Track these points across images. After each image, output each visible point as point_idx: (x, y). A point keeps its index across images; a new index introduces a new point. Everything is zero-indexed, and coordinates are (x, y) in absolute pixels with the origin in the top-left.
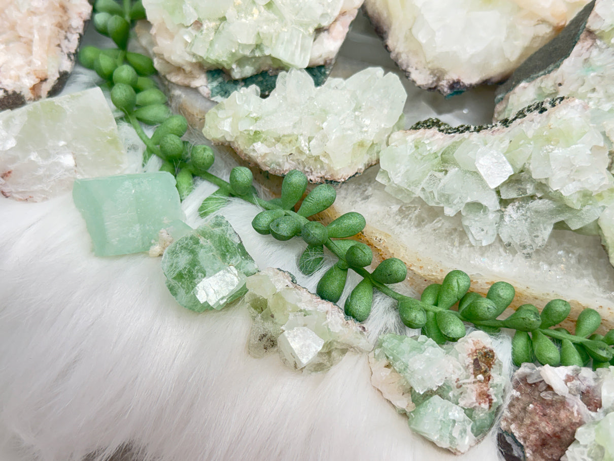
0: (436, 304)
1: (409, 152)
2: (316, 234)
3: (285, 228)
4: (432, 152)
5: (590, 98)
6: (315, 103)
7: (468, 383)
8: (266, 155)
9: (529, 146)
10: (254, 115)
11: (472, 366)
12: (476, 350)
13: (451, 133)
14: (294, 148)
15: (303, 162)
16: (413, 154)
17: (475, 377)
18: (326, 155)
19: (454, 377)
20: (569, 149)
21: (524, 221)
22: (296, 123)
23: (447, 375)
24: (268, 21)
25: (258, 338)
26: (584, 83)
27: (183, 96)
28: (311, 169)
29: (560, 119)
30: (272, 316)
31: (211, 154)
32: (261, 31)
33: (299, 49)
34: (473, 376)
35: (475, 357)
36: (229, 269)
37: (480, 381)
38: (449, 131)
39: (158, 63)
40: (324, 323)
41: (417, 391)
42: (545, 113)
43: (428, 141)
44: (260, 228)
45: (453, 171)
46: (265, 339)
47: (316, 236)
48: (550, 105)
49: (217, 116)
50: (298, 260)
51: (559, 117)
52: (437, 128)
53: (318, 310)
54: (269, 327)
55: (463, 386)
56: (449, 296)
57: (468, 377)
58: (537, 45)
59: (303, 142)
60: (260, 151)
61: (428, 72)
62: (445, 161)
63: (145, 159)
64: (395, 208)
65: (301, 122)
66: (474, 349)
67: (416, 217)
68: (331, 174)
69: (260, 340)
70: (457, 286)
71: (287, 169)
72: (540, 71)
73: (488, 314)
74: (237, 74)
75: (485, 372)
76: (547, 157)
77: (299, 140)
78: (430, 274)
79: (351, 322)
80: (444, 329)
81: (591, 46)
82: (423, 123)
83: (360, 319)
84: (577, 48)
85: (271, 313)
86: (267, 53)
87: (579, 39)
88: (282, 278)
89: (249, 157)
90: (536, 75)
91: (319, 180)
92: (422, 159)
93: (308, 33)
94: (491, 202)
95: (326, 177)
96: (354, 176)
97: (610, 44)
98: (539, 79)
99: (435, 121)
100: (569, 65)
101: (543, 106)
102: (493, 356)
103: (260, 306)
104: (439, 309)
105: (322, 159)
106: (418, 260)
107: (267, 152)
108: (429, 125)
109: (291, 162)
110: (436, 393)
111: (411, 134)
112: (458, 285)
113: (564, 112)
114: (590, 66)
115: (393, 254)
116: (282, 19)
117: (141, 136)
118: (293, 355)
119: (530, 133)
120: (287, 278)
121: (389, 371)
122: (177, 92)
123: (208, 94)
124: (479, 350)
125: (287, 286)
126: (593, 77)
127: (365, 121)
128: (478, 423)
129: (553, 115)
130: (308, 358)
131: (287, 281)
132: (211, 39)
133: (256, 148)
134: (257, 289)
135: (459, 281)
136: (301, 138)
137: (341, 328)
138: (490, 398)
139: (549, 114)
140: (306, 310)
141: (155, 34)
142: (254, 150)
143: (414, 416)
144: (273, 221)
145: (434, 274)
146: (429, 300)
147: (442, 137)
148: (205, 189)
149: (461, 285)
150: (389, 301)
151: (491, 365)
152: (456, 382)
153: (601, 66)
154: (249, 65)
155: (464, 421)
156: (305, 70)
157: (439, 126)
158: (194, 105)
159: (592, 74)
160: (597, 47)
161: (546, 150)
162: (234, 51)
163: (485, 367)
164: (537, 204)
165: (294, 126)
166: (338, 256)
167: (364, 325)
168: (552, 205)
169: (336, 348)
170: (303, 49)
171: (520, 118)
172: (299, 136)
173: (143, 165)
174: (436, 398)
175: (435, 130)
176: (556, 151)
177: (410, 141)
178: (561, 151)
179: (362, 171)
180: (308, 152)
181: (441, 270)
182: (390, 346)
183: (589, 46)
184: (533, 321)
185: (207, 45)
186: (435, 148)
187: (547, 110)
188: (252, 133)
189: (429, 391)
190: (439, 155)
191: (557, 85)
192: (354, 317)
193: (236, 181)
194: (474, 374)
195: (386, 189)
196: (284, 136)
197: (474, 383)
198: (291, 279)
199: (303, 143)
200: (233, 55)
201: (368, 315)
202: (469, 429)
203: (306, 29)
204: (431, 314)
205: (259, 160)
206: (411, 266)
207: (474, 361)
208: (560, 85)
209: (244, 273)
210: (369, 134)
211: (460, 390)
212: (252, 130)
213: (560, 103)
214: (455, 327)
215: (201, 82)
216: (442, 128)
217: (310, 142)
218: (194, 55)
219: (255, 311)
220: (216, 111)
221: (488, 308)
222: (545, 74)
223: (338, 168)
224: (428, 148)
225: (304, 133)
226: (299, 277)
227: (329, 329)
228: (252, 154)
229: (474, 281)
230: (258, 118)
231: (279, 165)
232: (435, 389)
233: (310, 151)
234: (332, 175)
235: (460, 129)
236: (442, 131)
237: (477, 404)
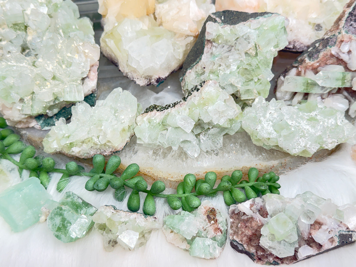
0: (184, 193)
1: (147, 126)
2: (117, 184)
3: (101, 185)
4: (157, 123)
5: (220, 70)
6: (95, 118)
7: (208, 227)
8: (80, 151)
9: (197, 110)
10: (67, 135)
11: (207, 219)
12: (207, 211)
13: (163, 110)
14: (92, 144)
15: (99, 148)
16: (149, 126)
17: (210, 223)
18: (109, 142)
19: (201, 227)
20: (215, 105)
21: (209, 140)
22: (88, 132)
23: (198, 227)
24: (56, 86)
25: (108, 243)
26: (215, 63)
27: (28, 133)
28: (104, 150)
29: (206, 92)
30: (110, 231)
31: (52, 161)
32: (54, 92)
33: (77, 93)
34: (209, 223)
35: (207, 215)
36: (82, 217)
37: (213, 224)
38: (162, 109)
39: (9, 122)
40: (136, 224)
41: (188, 239)
42: (199, 91)
43: (153, 118)
44: (90, 189)
45: (170, 129)
46: (111, 243)
47: (117, 185)
48: (200, 86)
49: (49, 142)
50: (114, 196)
51: (205, 92)
52: (156, 110)
53: (131, 219)
54: (111, 236)
55: (207, 229)
56: (188, 187)
57: (207, 225)
58: (189, 48)
59: (95, 139)
60: (76, 151)
61: (144, 79)
62: (164, 125)
63: (21, 174)
64: (151, 152)
65: (91, 130)
66: (205, 210)
67: (162, 153)
68: (114, 149)
69: (109, 244)
70: (190, 182)
71: (93, 154)
72: (194, 62)
73: (207, 190)
74: (50, 114)
75: (214, 219)
76: (207, 112)
77: (93, 139)
78: (177, 179)
79: (149, 218)
80: (191, 204)
81: (211, 46)
82: (149, 108)
83: (152, 214)
84: (206, 49)
85: (109, 229)
86: (62, 100)
87: (205, 44)
88: (109, 210)
90: (193, 65)
91: (110, 153)
92: (154, 128)
93: (78, 83)
94: (192, 138)
95: (113, 151)
96: (126, 145)
97: (219, 43)
98: (195, 67)
99: (154, 106)
100: (205, 58)
101: (197, 88)
102: (215, 210)
103: (103, 228)
104: (186, 195)
105: (108, 144)
106: (169, 174)
107: (80, 150)
108: (152, 109)
109: (93, 150)
110: (196, 237)
111: (145, 116)
112: (190, 181)
113: (207, 89)
114: (214, 55)
115: (157, 176)
116: (63, 82)
117: (14, 162)
118: (126, 245)
119: (196, 102)
120: (111, 208)
121: (173, 234)
122: (24, 132)
123: (40, 128)
124: (207, 210)
125: (113, 213)
126: (217, 60)
127: (121, 117)
128: (220, 242)
129: (203, 92)
130: (134, 244)
131: (112, 210)
132: (31, 104)
133: (74, 150)
134: (99, 220)
135: (190, 179)
136: (94, 137)
137: (144, 223)
138: (220, 229)
139: (201, 91)
140: (125, 221)
141: (2, 110)
142: (73, 151)
143: (191, 250)
144: (95, 183)
145: (179, 178)
146: (181, 192)
147: (159, 114)
148: (56, 177)
149: (192, 181)
150: (163, 200)
151: (215, 214)
152: (203, 229)
153: (219, 54)
154: (55, 108)
155: (213, 243)
156: (83, 101)
157: (156, 109)
158: (35, 136)
159: (217, 59)
160: (214, 46)
161: (205, 109)
162: (45, 106)
163: (213, 216)
164: (212, 131)
165: (88, 134)
166: (131, 188)
167: (155, 216)
168: (218, 130)
169: (146, 233)
170: (79, 92)
171: (190, 96)
172: (92, 137)
173: (21, 177)
174: (197, 238)
175: (155, 111)
176: (209, 108)
177: (145, 120)
178: (211, 107)
179: (129, 141)
180: (99, 143)
181: (181, 176)
182: (169, 223)
183: (210, 46)
184: (228, 186)
185: (30, 108)
186: (158, 121)
187: (199, 89)
188: (69, 145)
189: (193, 237)
190: (161, 123)
191: (203, 68)
192: (149, 215)
193: (70, 170)
194: (209, 222)
195: (143, 145)
196: (85, 139)
197: (211, 226)
198: (113, 208)
199: (96, 140)
200: (45, 107)
201: (155, 211)
202: (216, 246)
203: (77, 82)
204: (183, 198)
205: (77, 155)
206: (167, 178)
207: (207, 216)
208: (204, 68)
209: (90, 215)
210: (126, 123)
211: (206, 231)
212: (68, 143)
213: (204, 84)
214: (195, 201)
215: (34, 123)
216: (158, 109)
217: (98, 138)
218: (26, 115)
219: (102, 231)
220: (47, 139)
221: (206, 188)
222: (196, 64)
223: (117, 145)
224: (155, 122)
225: (94, 135)
226: (117, 204)
227: (139, 226)
228: (73, 154)
229: (198, 174)
230: (69, 136)
231: (88, 154)
232: (195, 235)
233: (100, 142)
234: (115, 149)
235: (166, 107)
236: (158, 111)
237: (215, 235)
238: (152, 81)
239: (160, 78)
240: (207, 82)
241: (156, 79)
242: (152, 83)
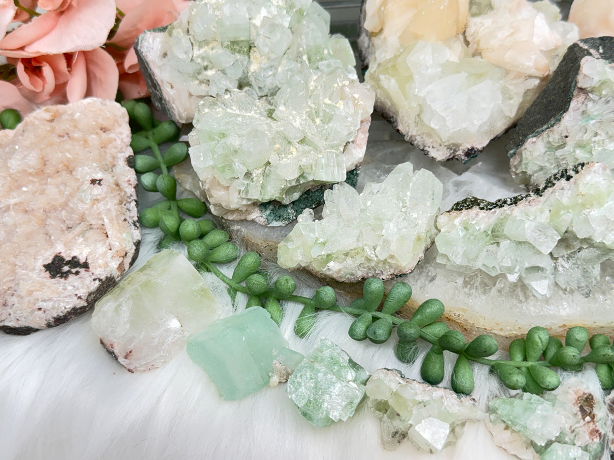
0: (525, 359)
1: (462, 234)
2: (412, 334)
3: (381, 332)
4: (482, 231)
5: (595, 142)
6: (368, 214)
7: (580, 427)
8: (340, 270)
9: (569, 214)
10: (322, 240)
11: (579, 413)
12: (578, 398)
13: (492, 209)
14: (363, 258)
15: (373, 267)
16: (465, 236)
17: (584, 420)
18: (392, 257)
19: (567, 426)
20: (603, 208)
21: (576, 269)
22: (358, 237)
23: (562, 426)
24: (305, 153)
25: (391, 436)
26: (587, 130)
27: (243, 230)
28: (381, 271)
29: (587, 184)
30: (398, 415)
31: (293, 283)
32: (302, 164)
33: (336, 168)
34: (582, 420)
35: (579, 405)
36: (349, 385)
37: (589, 422)
38: (489, 207)
39: (215, 210)
40: (443, 408)
41: (539, 444)
42: (572, 180)
43: (474, 222)
44: (359, 338)
45: (504, 244)
46: (397, 436)
47: (412, 335)
48: (574, 172)
49: (288, 249)
51: (585, 182)
52: (478, 207)
53: (434, 398)
54: (398, 425)
55: (576, 430)
56: (536, 351)
57: (578, 422)
58: (531, 98)
59: (368, 250)
60: (334, 268)
61: (445, 148)
62: (495, 235)
63: (233, 298)
64: (460, 281)
65: (362, 234)
66: (576, 398)
67: (480, 284)
68: (398, 270)
69: (393, 437)
70: (540, 342)
71: (360, 275)
72: (542, 125)
73: (575, 360)
74: (286, 202)
75: (590, 413)
76: (587, 220)
77: (365, 250)
78: (511, 333)
79: (464, 398)
80: (543, 383)
81: (585, 99)
82: (462, 203)
83: (467, 393)
84: (573, 104)
85: (396, 412)
86: (310, 179)
87: (573, 95)
88: (392, 377)
89: (326, 275)
90: (539, 130)
91: (390, 277)
92: (475, 239)
93: (339, 151)
94: (547, 263)
95: (395, 273)
96: (418, 264)
97: (602, 96)
98: (545, 133)
99: (473, 200)
100: (569, 119)
101: (568, 174)
102: (592, 399)
103: (383, 407)
104: (529, 364)
105: (389, 261)
106: (497, 324)
107: (341, 268)
108: (469, 205)
109: (362, 269)
110: (554, 442)
111: (456, 217)
112: (541, 340)
113: (588, 178)
114: (589, 116)
115: (473, 324)
116: (316, 149)
117: (223, 279)
118: (427, 443)
119: (565, 201)
120: (397, 375)
121: (508, 432)
122: (236, 227)
123: (264, 222)
124: (580, 397)
125: (399, 383)
126: (593, 125)
127: (412, 216)
128: (593, 453)
129: (581, 182)
130: (440, 444)
131: (398, 379)
132: (261, 182)
133: (330, 268)
134: (377, 395)
135: (541, 336)
136: (366, 248)
137: (457, 408)
138: (599, 432)
139: (576, 180)
140: (424, 401)
141: (208, 188)
142: (329, 269)
144: (367, 328)
145: (514, 332)
146: (518, 357)
147: (485, 215)
148: (293, 310)
149: (543, 340)
150: (486, 369)
151: (592, 405)
152: (570, 428)
153: (598, 115)
154: (296, 192)
155: (582, 455)
156: (345, 183)
157: (479, 205)
158: (257, 236)
159: (592, 122)
160: (591, 100)
161: (584, 214)
162: (283, 187)
163: (588, 409)
164: (586, 253)
165: (358, 240)
166: (430, 342)
167: (474, 397)
168: (597, 252)
169: (457, 425)
170: (339, 165)
171: (551, 187)
172: (364, 247)
173: (233, 305)
174: (556, 444)
175: (476, 209)
176: (592, 213)
177: (458, 224)
178: (596, 211)
179: (423, 258)
180: (376, 259)
181: (519, 328)
182: (504, 413)
183: (583, 99)
184: (612, 355)
185: (259, 189)
186: (483, 227)
187: (572, 177)
188: (324, 257)
189: (548, 441)
190: (490, 232)
191: (564, 137)
192: (463, 393)
193: (324, 301)
194: (582, 418)
195: (447, 267)
196: (351, 250)
197: (584, 425)
198: (399, 375)
199: (369, 252)
200: (283, 189)
201: (473, 387)
203: (337, 149)
204: (524, 369)
205: (335, 276)
206: (491, 330)
207: (580, 408)
208: (566, 137)
209: (361, 383)
210: (420, 226)
211: (574, 434)
212: (324, 255)
214: (551, 377)
215: (256, 215)
216: (482, 205)
217: (375, 249)
218: (249, 200)
219: (380, 413)
220: (286, 244)
221: (574, 356)
222: (548, 128)
223: (405, 264)
224: (478, 228)
225: (368, 243)
227: (448, 411)
228: (328, 273)
229: (549, 328)
230: (325, 242)
231: (352, 274)
232: (554, 439)
233: (377, 257)
234: (400, 271)
235: (498, 203)
236: (482, 209)
237: (591, 441)
238: (457, 153)
239: (473, 149)
240: (589, 166)
241: (466, 150)
242: (456, 157)
